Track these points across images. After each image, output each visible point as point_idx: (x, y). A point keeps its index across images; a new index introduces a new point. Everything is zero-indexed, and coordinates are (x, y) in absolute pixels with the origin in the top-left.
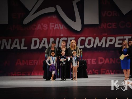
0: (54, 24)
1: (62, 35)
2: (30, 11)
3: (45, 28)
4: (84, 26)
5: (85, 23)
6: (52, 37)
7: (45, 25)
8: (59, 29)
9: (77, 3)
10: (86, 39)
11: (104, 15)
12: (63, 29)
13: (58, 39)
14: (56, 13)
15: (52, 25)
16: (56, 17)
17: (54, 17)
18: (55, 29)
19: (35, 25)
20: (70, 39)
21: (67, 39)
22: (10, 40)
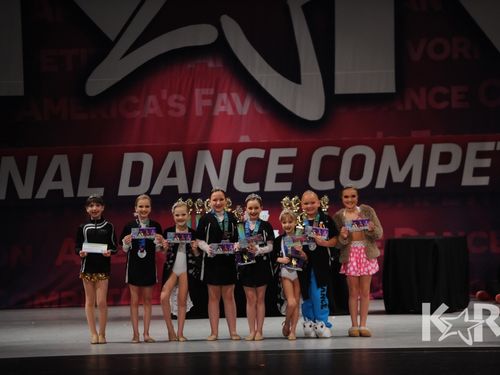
0: (212, 91)
1: (244, 139)
2: (113, 39)
4: (333, 100)
5: (339, 89)
6: (204, 147)
7: (175, 97)
8: (230, 112)
10: (342, 153)
11: (416, 56)
12: (249, 111)
13: (227, 155)
14: (221, 47)
15: (204, 97)
16: (220, 65)
17: (211, 64)
18: (216, 112)
19: (135, 100)
20: (276, 154)
21: (267, 155)
22: (32, 161)
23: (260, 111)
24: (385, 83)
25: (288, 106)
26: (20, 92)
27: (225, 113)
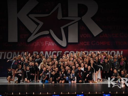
0: (48, 42)
1: (53, 49)
2: (32, 33)
3: (42, 45)
4: (68, 44)
5: (69, 42)
6: (47, 51)
7: (42, 42)
8: (51, 45)
9: (63, 28)
10: (69, 52)
11: (81, 37)
12: (54, 46)
13: (50, 52)
14: (50, 35)
15: (47, 43)
16: (49, 37)
17: (48, 37)
18: (49, 45)
19: (35, 43)
20: (58, 52)
21: (57, 52)
22: (19, 53)
23: (56, 45)
24: (76, 41)
25: (60, 44)
26: (17, 41)
27: (50, 45)
